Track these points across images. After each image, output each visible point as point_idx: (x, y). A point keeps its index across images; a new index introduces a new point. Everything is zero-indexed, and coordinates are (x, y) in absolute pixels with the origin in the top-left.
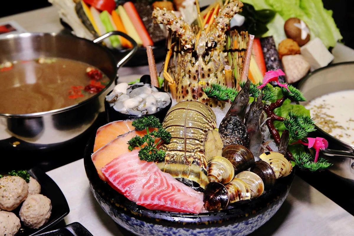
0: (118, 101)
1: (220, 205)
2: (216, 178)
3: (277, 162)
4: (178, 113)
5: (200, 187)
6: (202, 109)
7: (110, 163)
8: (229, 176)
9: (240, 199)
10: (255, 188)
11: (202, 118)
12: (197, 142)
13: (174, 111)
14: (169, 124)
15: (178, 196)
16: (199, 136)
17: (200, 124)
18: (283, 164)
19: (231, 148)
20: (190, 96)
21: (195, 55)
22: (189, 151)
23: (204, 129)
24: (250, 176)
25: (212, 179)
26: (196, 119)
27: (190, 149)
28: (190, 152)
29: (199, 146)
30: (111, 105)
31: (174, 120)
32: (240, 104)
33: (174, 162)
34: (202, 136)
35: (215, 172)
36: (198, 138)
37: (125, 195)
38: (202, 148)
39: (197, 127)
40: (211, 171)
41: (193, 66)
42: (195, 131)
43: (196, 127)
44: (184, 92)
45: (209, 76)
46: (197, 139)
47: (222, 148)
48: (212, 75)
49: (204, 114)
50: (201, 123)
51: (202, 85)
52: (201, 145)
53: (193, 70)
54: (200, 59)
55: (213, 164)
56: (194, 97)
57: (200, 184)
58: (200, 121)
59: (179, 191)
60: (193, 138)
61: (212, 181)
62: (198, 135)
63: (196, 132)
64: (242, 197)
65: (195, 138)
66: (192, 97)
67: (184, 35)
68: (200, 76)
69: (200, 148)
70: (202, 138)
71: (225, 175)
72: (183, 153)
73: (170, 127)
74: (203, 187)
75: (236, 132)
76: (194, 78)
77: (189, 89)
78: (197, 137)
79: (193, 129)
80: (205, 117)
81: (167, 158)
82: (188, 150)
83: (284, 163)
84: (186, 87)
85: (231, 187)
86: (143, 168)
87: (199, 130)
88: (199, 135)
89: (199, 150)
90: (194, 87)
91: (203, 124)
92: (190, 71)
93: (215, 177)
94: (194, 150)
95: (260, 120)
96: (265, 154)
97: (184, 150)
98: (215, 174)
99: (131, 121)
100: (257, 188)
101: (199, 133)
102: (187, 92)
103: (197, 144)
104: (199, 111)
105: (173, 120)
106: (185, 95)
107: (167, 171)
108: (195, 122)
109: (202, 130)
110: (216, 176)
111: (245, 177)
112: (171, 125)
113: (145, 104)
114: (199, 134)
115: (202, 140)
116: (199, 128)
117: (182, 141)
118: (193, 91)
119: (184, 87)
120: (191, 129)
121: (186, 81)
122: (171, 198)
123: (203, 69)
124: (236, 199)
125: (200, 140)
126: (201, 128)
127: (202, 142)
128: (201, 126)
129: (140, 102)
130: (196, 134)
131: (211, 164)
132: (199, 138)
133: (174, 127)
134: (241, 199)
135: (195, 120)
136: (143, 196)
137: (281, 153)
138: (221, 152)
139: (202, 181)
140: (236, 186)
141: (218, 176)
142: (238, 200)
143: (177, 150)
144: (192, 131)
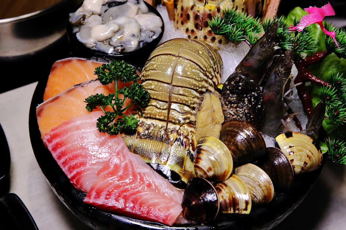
0: (85, 26)
1: (205, 217)
2: (205, 173)
3: (300, 152)
4: (163, 62)
5: (181, 181)
6: (200, 58)
7: (57, 128)
8: (225, 173)
9: (234, 211)
10: (261, 194)
11: (199, 72)
12: (187, 108)
13: (159, 57)
14: (149, 76)
15: (146, 195)
16: (191, 100)
17: (195, 82)
18: (308, 156)
19: (235, 127)
20: (192, 23)
22: (173, 121)
23: (200, 90)
24: (255, 174)
25: (200, 173)
26: (189, 73)
27: (175, 119)
28: (175, 123)
29: (189, 116)
30: (74, 30)
31: (157, 71)
32: (259, 57)
33: (149, 137)
34: (196, 100)
35: (204, 162)
36: (188, 103)
37: (71, 182)
38: (193, 118)
39: (190, 87)
40: (199, 160)
42: (185, 92)
43: (188, 86)
44: (184, 16)
46: (187, 104)
47: (221, 123)
49: (202, 66)
50: (196, 80)
51: (210, 10)
52: (191, 114)
55: (204, 150)
56: (197, 26)
57: (181, 175)
58: (194, 77)
59: (149, 185)
60: (181, 102)
61: (199, 176)
62: (189, 98)
63: (186, 94)
64: (238, 209)
65: (184, 102)
66: (194, 26)
69: (189, 118)
70: (194, 104)
71: (218, 170)
72: (164, 124)
73: (150, 82)
74: (184, 180)
75: (246, 99)
77: (191, 14)
78: (187, 101)
79: (183, 88)
80: (204, 70)
81: (140, 130)
82: (171, 119)
83: (310, 154)
84: (187, 9)
85: (225, 190)
87: (192, 90)
88: (191, 99)
89: (187, 121)
90: (198, 11)
91: (199, 82)
93: (203, 171)
94: (180, 121)
95: (284, 86)
96: (285, 136)
97: (166, 119)
98: (204, 167)
99: (96, 62)
100: (264, 195)
101: (190, 96)
102: (188, 17)
103: (187, 113)
104: (196, 61)
105: (155, 71)
106: (185, 20)
108: (188, 79)
109: (196, 90)
110: (206, 170)
111: (248, 173)
112: (152, 78)
114: (191, 97)
115: (195, 106)
116: (192, 87)
117: (165, 105)
118: (197, 17)
119: (185, 8)
120: (179, 88)
122: (134, 196)
124: (229, 209)
125: (192, 106)
126: (195, 88)
127: (194, 109)
128: (195, 85)
129: (115, 32)
130: (187, 96)
131: (201, 149)
132: (189, 102)
133: (156, 83)
134: (237, 212)
135: (188, 76)
136: (95, 190)
138: (218, 128)
140: (232, 191)
141: (208, 171)
142: (232, 211)
143: (156, 119)
144: (181, 92)
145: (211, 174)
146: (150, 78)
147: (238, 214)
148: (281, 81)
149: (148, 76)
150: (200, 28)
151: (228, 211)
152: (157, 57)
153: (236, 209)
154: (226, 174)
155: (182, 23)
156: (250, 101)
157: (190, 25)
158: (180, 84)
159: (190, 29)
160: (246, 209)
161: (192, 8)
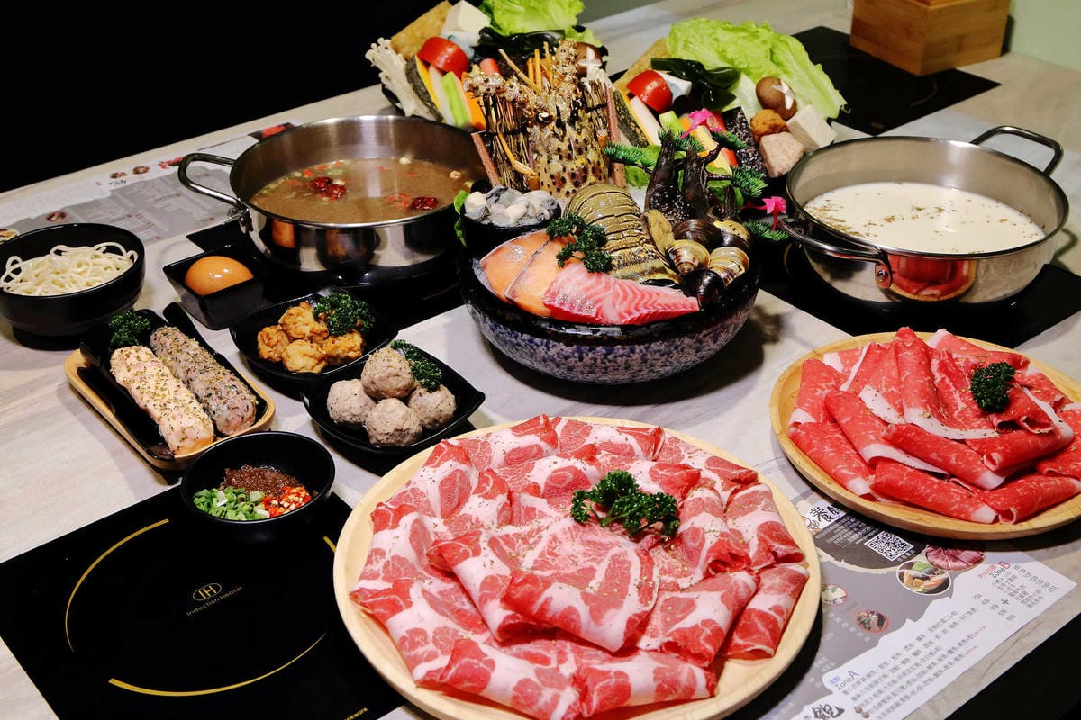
0: (492, 215)
1: (718, 292)
2: (692, 264)
3: (739, 227)
4: (596, 202)
5: (674, 283)
8: (705, 259)
11: (626, 199)
12: (637, 231)
13: (585, 203)
16: (637, 223)
17: (630, 208)
19: (685, 226)
20: (570, 184)
21: (560, 124)
22: (634, 245)
23: (636, 213)
24: (726, 251)
25: (686, 268)
26: (621, 202)
27: (634, 243)
28: (636, 246)
29: (643, 236)
30: (486, 222)
31: (596, 211)
32: (667, 168)
33: (625, 264)
34: (639, 222)
35: (686, 256)
36: (635, 226)
38: (647, 237)
39: (629, 213)
40: (680, 258)
41: (562, 141)
42: (628, 218)
43: (627, 212)
44: (559, 183)
45: (586, 149)
46: (634, 228)
47: (671, 231)
48: (589, 146)
49: (626, 194)
50: (629, 206)
51: (583, 164)
52: (643, 234)
53: (564, 146)
54: (568, 128)
55: (678, 251)
56: (576, 185)
57: (671, 279)
58: (627, 204)
60: (630, 228)
61: (686, 271)
63: (630, 219)
64: (736, 275)
66: (573, 186)
67: (528, 101)
68: (574, 153)
69: (644, 238)
70: (639, 226)
71: (700, 257)
72: (629, 250)
73: (596, 222)
74: (676, 282)
75: (676, 204)
76: (569, 157)
78: (633, 226)
79: (625, 216)
81: (615, 262)
82: (631, 245)
84: (559, 174)
85: (716, 270)
86: (598, 283)
87: (632, 215)
89: (644, 240)
90: (572, 169)
91: (632, 207)
92: (559, 150)
93: (689, 263)
94: (639, 243)
96: (719, 222)
97: (628, 246)
98: (688, 260)
102: (563, 180)
103: (639, 234)
105: (594, 212)
106: (561, 186)
107: (625, 277)
108: (623, 207)
109: (634, 214)
110: (691, 262)
111: (720, 254)
112: (596, 218)
114: (634, 221)
115: (641, 227)
116: (631, 212)
117: (620, 235)
118: (573, 176)
119: (556, 175)
120: (622, 216)
121: (556, 166)
123: (577, 140)
125: (639, 228)
127: (641, 230)
128: (631, 210)
129: (526, 208)
130: (631, 221)
131: (675, 251)
133: (601, 221)
134: (735, 277)
135: (622, 205)
138: (671, 236)
139: (672, 276)
140: (722, 267)
141: (694, 262)
142: (732, 279)
143: (620, 249)
144: (625, 220)
145: (696, 263)
146: (594, 219)
147: (737, 278)
148: (697, 175)
149: (589, 219)
150: (580, 185)
151: (728, 281)
153: (733, 275)
154: (707, 259)
155: (558, 190)
156: (679, 204)
157: (569, 186)
158: (621, 213)
159: (571, 191)
160: (740, 270)
161: (564, 170)
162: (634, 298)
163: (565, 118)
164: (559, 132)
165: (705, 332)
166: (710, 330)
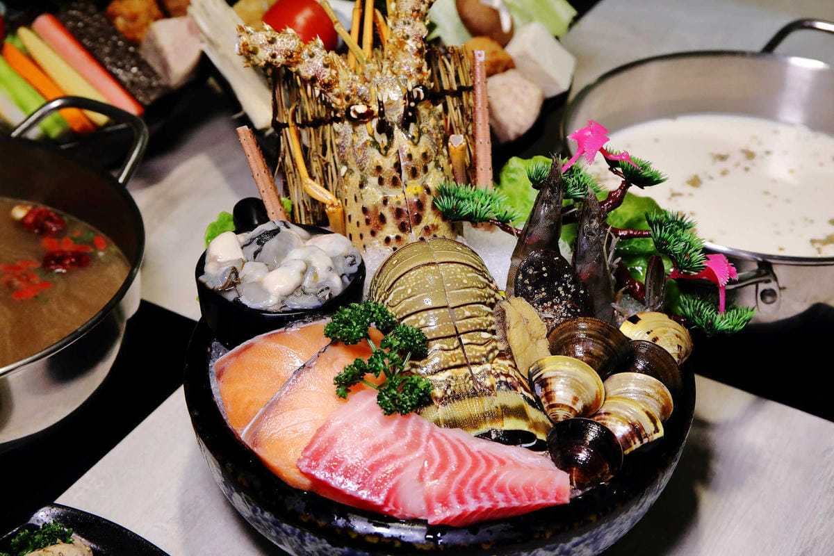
0: (243, 284)
1: (608, 469)
2: (571, 409)
3: (665, 333)
4: (420, 279)
5: (538, 440)
6: (466, 255)
7: (312, 443)
8: (597, 396)
9: (642, 442)
10: (657, 407)
11: (477, 275)
12: (486, 335)
13: (407, 276)
14: (407, 309)
15: (507, 477)
16: (486, 320)
17: (479, 292)
18: (677, 335)
19: (570, 330)
20: (392, 226)
21: (384, 127)
22: (477, 360)
23: (488, 301)
24: (634, 382)
25: (561, 414)
26: (465, 281)
27: (478, 357)
28: (480, 364)
29: (494, 344)
30: (231, 297)
31: (418, 296)
32: (548, 222)
33: (457, 397)
34: (490, 318)
35: (562, 394)
36: (483, 326)
37: (386, 510)
38: (501, 346)
39: (476, 301)
40: (552, 395)
41: (386, 155)
42: (473, 311)
43: (473, 300)
44: (375, 222)
45: (426, 170)
46: (482, 328)
47: (545, 336)
48: (431, 166)
49: (475, 266)
50: (478, 288)
51: (417, 195)
52: (496, 341)
53: (388, 164)
54: (398, 133)
55: (550, 378)
56: (403, 228)
57: (533, 431)
58: (474, 284)
59: (502, 462)
60: (473, 328)
61: (561, 419)
62: (482, 318)
63: (475, 313)
64: (646, 436)
65: (478, 327)
66: (397, 230)
67: (337, 82)
68: (405, 175)
69: (496, 348)
70: (490, 325)
71: (587, 396)
72: (465, 370)
73: (413, 317)
74: (542, 436)
75: (560, 289)
76: (395, 182)
77: (387, 212)
78: (481, 325)
79: (467, 306)
80: (480, 271)
81: (438, 393)
82: (472, 360)
83: (677, 332)
84: (376, 207)
85: (610, 420)
86: (399, 434)
87: (481, 306)
88: (485, 318)
89: (497, 352)
90: (399, 203)
91: (484, 290)
92: (379, 169)
93: (567, 406)
94: (486, 356)
95: (604, 247)
96: (630, 323)
97: (465, 362)
98: (565, 400)
99: (305, 325)
100: (660, 406)
101: (482, 314)
102: (382, 219)
103: (489, 341)
104: (464, 261)
105: (414, 298)
106: (378, 227)
107: (453, 424)
108: (468, 290)
109: (484, 303)
110: (570, 404)
111: (622, 387)
112: (413, 310)
113: (316, 275)
114: (483, 316)
115: (493, 327)
116: (479, 300)
117: (454, 342)
118: (398, 213)
119: (371, 209)
120: (462, 308)
121: (373, 194)
122: (495, 484)
123: (410, 156)
124: (633, 443)
125: (489, 328)
126: (483, 301)
127: (493, 332)
128: (480, 296)
129: (304, 273)
130: (477, 317)
131: (546, 379)
132: (485, 325)
133: (425, 314)
134: (645, 441)
135: (466, 286)
136: (434, 500)
137: (656, 311)
138: (544, 345)
139: (535, 425)
140: (622, 416)
141: (574, 404)
142: (638, 444)
143: (450, 368)
144: (468, 314)
145: (579, 407)
146: (409, 312)
147: (648, 442)
148: (598, 241)
149: (404, 310)
150: (409, 228)
151: (630, 446)
152: (402, 278)
153: (643, 437)
154: (599, 397)
155: (373, 233)
156: (567, 290)
157: (391, 230)
158: (461, 302)
159: (392, 236)
160: (657, 430)
161: (385, 201)
162: (459, 468)
163: (394, 116)
164: (382, 139)
165: (576, 540)
166: (586, 535)
